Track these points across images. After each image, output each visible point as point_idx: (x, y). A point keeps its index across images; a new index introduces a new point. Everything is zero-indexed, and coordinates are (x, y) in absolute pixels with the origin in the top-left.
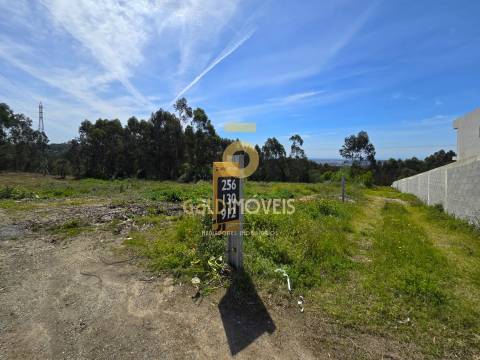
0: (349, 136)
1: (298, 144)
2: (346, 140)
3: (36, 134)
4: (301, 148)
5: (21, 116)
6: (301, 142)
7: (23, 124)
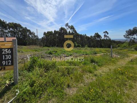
1: (106, 34)
3: (36, 36)
5: (33, 32)
6: (108, 33)
7: (34, 34)
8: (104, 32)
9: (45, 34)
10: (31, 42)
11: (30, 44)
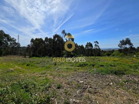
0: (121, 40)
2: (120, 41)
3: (17, 44)
4: (98, 45)
5: (13, 38)
6: (98, 43)
8: (95, 42)
9: (32, 40)
10: (9, 50)
11: (7, 54)
